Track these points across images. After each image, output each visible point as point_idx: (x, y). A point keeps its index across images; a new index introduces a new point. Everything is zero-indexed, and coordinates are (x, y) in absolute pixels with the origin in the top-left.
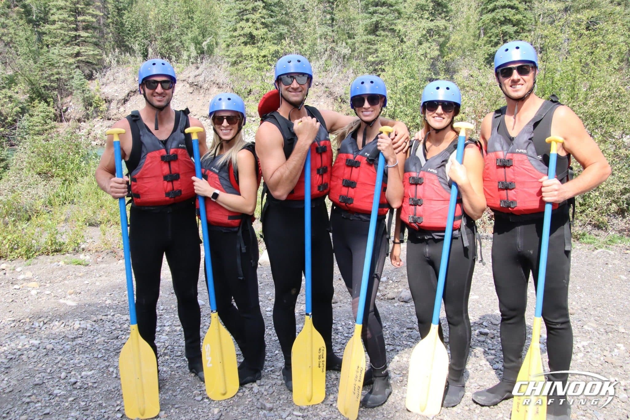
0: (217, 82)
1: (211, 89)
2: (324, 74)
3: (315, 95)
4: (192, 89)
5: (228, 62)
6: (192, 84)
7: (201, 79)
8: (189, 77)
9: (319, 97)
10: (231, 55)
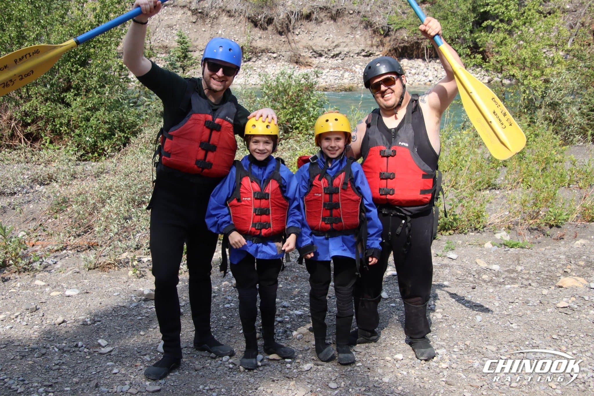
0: (228, 9)
1: (220, 18)
3: (349, 26)
4: (195, 17)
6: (194, 12)
7: (207, 4)
8: (190, 2)
9: (354, 28)
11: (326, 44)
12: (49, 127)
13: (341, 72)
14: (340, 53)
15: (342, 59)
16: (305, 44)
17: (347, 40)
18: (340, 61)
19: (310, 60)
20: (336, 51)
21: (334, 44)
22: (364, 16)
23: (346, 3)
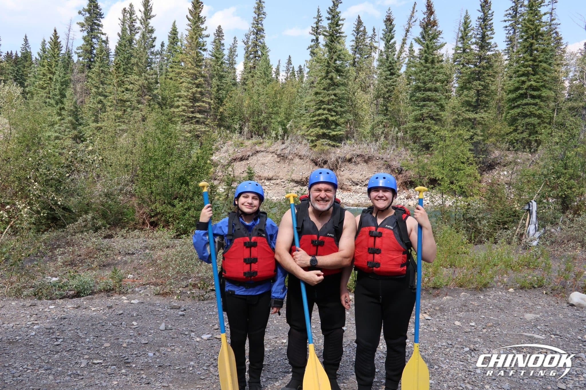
0: (300, 154)
1: (295, 160)
2: (382, 151)
3: (376, 167)
4: (279, 159)
5: (308, 140)
6: (279, 156)
7: (287, 151)
8: (277, 150)
9: (379, 168)
10: (312, 134)
11: (361, 177)
12: (163, 218)
16: (347, 177)
19: (350, 187)
21: (366, 178)
22: (386, 161)
23: (375, 153)
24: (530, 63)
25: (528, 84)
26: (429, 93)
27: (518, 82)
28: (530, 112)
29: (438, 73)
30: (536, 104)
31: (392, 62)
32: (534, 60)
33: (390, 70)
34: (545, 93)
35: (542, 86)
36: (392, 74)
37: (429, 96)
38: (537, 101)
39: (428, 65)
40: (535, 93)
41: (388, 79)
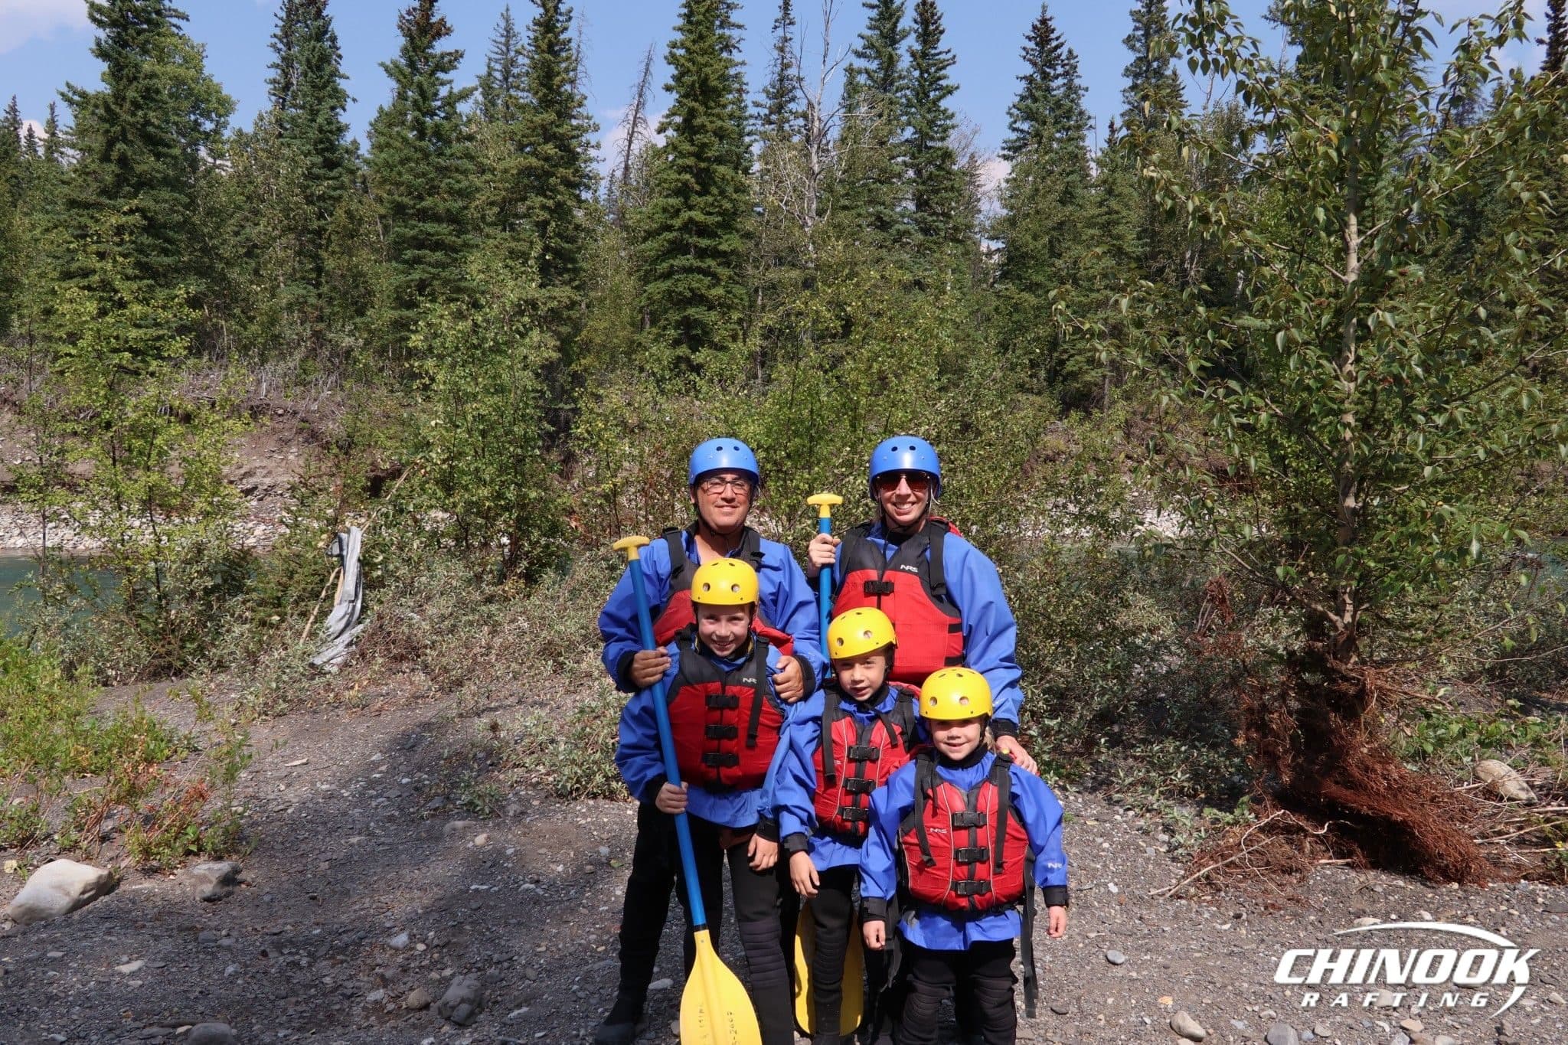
2: (299, 390)
3: (276, 437)
9: (287, 442)
13: (250, 525)
14: (255, 488)
15: (261, 500)
17: (270, 464)
18: (254, 503)
20: (248, 483)
21: (242, 471)
22: (303, 420)
23: (273, 394)
24: (690, 161)
25: (685, 215)
26: (430, 227)
27: (665, 210)
28: (691, 290)
29: (457, 170)
30: (706, 272)
31: (326, 128)
32: (698, 156)
33: (319, 152)
34: (729, 243)
35: (719, 225)
36: (330, 165)
37: (429, 234)
38: (710, 263)
39: (423, 144)
40: (704, 243)
41: (318, 177)
